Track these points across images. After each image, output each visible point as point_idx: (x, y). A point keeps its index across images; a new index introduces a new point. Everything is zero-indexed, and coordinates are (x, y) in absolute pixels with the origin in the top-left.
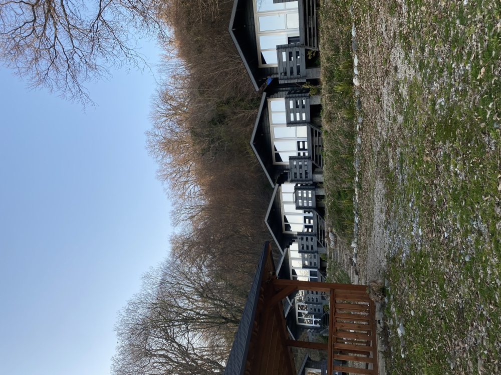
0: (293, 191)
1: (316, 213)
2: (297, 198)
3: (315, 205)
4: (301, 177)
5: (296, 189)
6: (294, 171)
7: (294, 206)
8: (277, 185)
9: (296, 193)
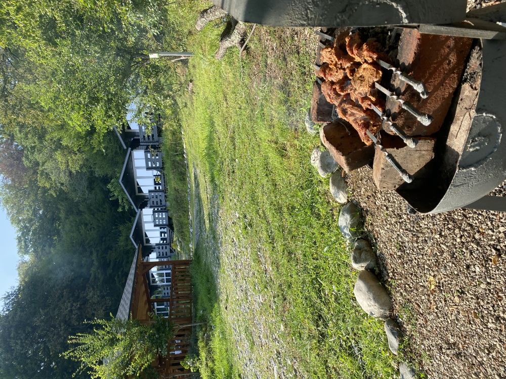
0: (152, 213)
1: (169, 229)
2: (155, 219)
3: (167, 223)
4: (157, 204)
5: (154, 212)
6: (152, 200)
7: (153, 224)
8: (140, 210)
9: (154, 214)
